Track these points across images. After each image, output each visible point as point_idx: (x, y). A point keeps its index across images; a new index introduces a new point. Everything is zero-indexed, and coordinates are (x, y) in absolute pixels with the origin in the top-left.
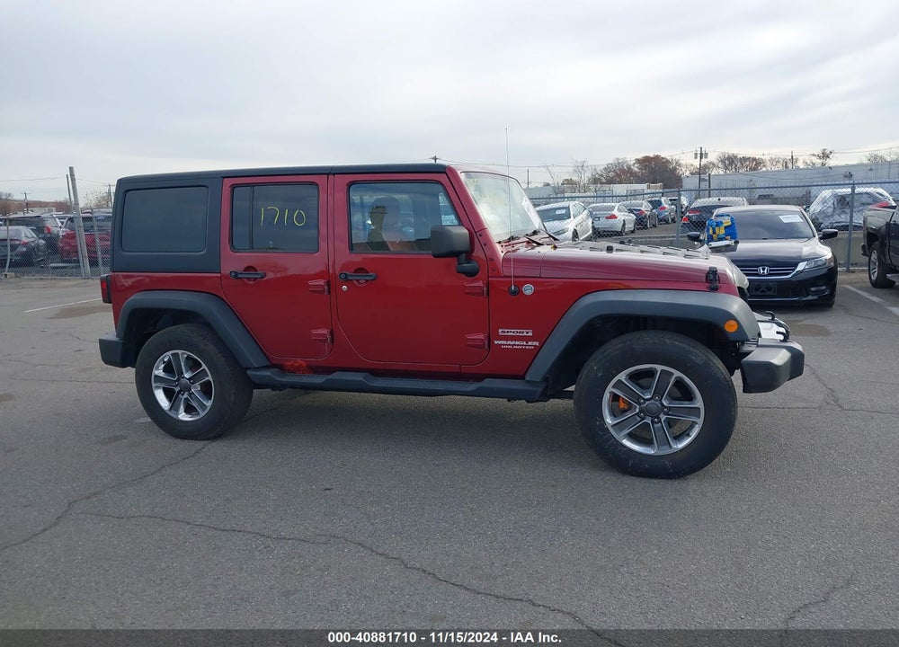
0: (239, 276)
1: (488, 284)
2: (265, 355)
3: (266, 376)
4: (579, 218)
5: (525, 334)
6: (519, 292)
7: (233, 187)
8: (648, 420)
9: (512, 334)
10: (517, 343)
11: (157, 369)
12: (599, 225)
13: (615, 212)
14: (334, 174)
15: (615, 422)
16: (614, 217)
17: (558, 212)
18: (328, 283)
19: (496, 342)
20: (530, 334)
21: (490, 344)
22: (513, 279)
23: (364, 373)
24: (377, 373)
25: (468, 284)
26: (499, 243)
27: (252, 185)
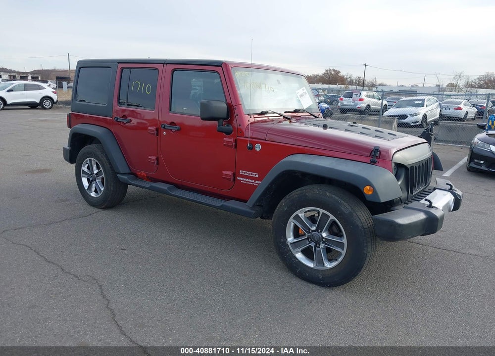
0: (119, 120)
1: (236, 141)
2: (129, 167)
3: (125, 179)
4: (430, 108)
5: (254, 176)
6: (252, 148)
7: (122, 69)
8: (313, 245)
9: (247, 174)
10: (250, 180)
11: (84, 166)
12: (444, 112)
13: (462, 106)
14: (167, 64)
15: (295, 240)
16: (460, 109)
17: (417, 102)
18: (157, 130)
19: (238, 178)
20: (257, 176)
21: (235, 179)
22: (249, 139)
23: (171, 186)
24: (179, 186)
25: (225, 139)
26: (249, 115)
27: (130, 68)
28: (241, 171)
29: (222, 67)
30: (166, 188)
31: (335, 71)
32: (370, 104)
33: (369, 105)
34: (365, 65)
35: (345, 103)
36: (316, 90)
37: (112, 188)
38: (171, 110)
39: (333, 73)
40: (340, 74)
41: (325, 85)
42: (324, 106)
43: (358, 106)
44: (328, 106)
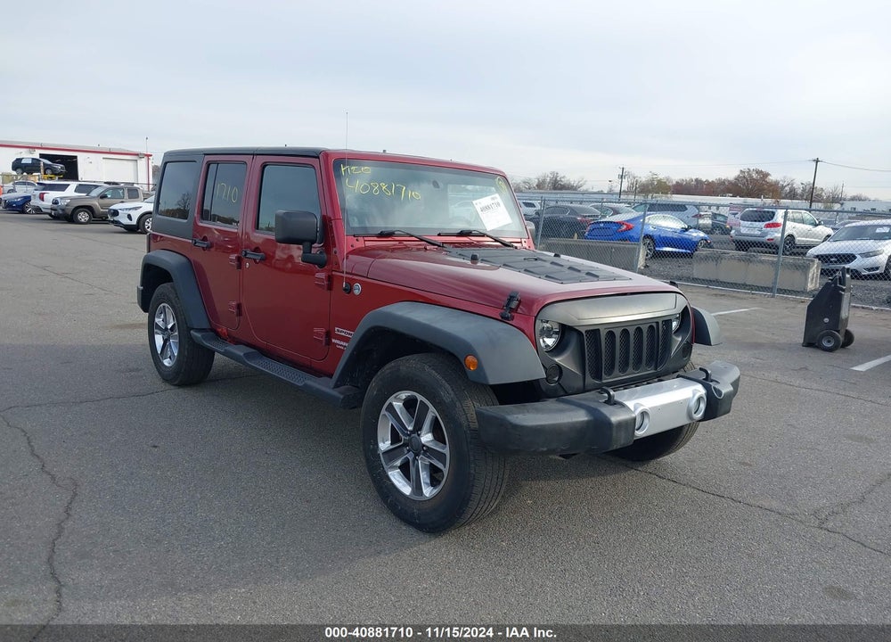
0: (197, 244)
1: (330, 278)
2: (209, 319)
3: (199, 338)
6: (349, 290)
7: (209, 164)
8: (410, 456)
9: (343, 334)
10: (346, 345)
14: (257, 155)
15: (392, 447)
17: (881, 231)
18: (239, 259)
19: (333, 340)
21: (329, 343)
22: (345, 275)
23: (254, 350)
24: (265, 352)
25: (318, 275)
26: (354, 236)
27: (217, 163)
28: (336, 329)
29: (318, 158)
30: (242, 354)
31: (758, 172)
32: (795, 234)
33: (791, 236)
34: (817, 161)
35: (744, 231)
36: (696, 206)
37: (186, 353)
38: (258, 229)
39: (754, 176)
40: (770, 177)
41: (738, 198)
42: (695, 234)
43: (767, 238)
44: (706, 236)
